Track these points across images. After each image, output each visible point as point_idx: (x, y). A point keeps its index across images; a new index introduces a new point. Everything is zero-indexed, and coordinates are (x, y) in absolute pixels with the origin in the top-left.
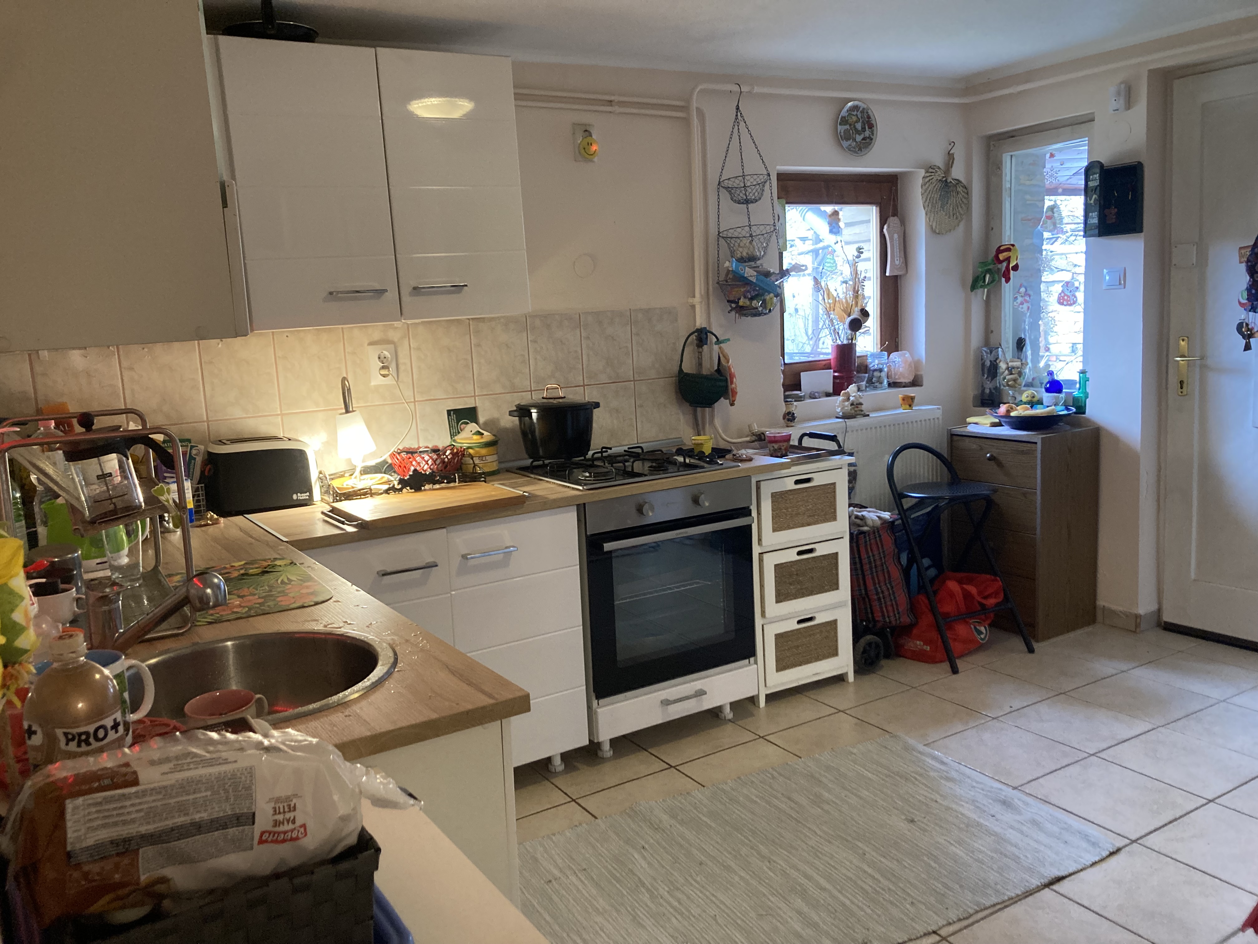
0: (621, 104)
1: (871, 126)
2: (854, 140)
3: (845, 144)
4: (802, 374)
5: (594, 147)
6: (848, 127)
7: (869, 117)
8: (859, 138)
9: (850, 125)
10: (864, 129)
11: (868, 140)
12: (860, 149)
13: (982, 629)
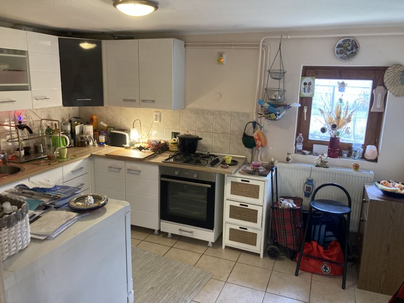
0: (235, 45)
1: (357, 47)
2: (346, 54)
3: (340, 56)
4: (314, 145)
5: (222, 60)
6: (342, 48)
7: (356, 44)
8: (348, 53)
9: (344, 47)
10: (352, 49)
11: (354, 54)
12: (349, 58)
13: (328, 268)
